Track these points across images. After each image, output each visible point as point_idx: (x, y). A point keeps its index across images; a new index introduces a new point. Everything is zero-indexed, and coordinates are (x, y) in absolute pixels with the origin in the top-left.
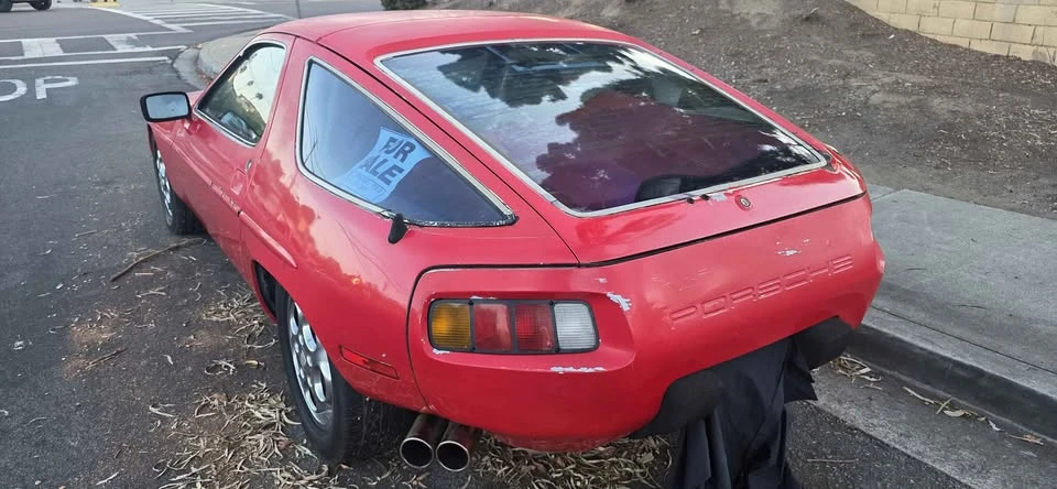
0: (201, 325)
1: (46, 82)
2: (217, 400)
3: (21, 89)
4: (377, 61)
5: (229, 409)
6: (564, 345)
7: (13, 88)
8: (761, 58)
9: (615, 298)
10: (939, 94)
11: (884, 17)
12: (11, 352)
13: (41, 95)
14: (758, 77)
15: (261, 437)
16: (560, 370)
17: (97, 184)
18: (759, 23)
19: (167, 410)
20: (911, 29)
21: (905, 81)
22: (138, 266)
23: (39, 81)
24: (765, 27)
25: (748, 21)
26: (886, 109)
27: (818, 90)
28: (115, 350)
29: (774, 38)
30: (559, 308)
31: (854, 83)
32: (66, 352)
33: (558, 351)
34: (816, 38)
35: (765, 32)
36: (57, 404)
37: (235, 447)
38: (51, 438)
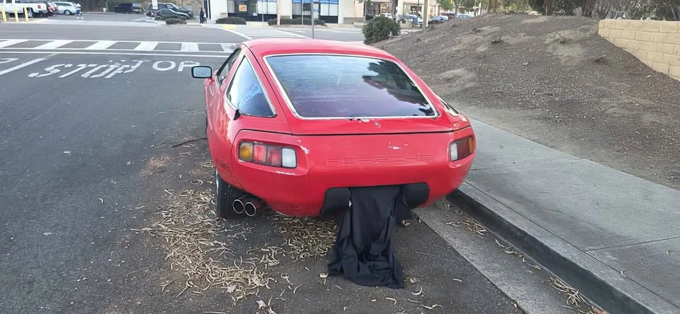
0: (199, 167)
1: (185, 64)
2: (190, 192)
3: (173, 65)
4: (264, 58)
5: (193, 195)
6: (284, 165)
7: (170, 65)
8: (557, 81)
9: (303, 148)
10: (652, 112)
11: (649, 64)
12: (125, 165)
13: (180, 69)
14: (548, 92)
15: (199, 205)
16: (279, 172)
17: (186, 110)
18: (566, 62)
19: (170, 192)
20: (664, 73)
21: (636, 102)
22: (185, 143)
23: (182, 63)
24: (569, 64)
25: (560, 60)
26: (612, 117)
27: (580, 103)
28: (162, 170)
29: (570, 71)
30: (284, 150)
31: (604, 100)
32: (144, 168)
33: (282, 166)
34: (597, 73)
35: (568, 67)
36: (134, 184)
37: (188, 207)
38: (127, 193)
